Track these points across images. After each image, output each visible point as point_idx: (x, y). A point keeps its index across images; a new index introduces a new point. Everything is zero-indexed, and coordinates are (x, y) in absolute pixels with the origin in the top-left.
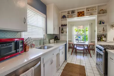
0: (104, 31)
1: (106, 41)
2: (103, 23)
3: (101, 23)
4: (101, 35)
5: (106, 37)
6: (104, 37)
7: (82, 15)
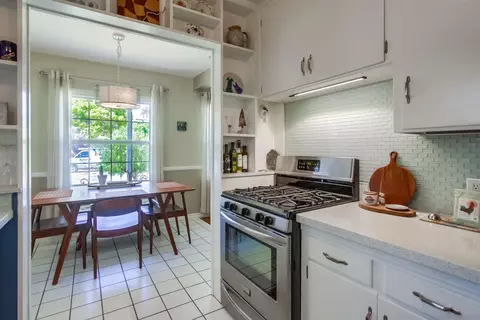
0: (243, 125)
1: (246, 171)
2: (239, 91)
3: (233, 88)
4: (233, 144)
5: (246, 154)
6: (243, 155)
7: (149, 18)
